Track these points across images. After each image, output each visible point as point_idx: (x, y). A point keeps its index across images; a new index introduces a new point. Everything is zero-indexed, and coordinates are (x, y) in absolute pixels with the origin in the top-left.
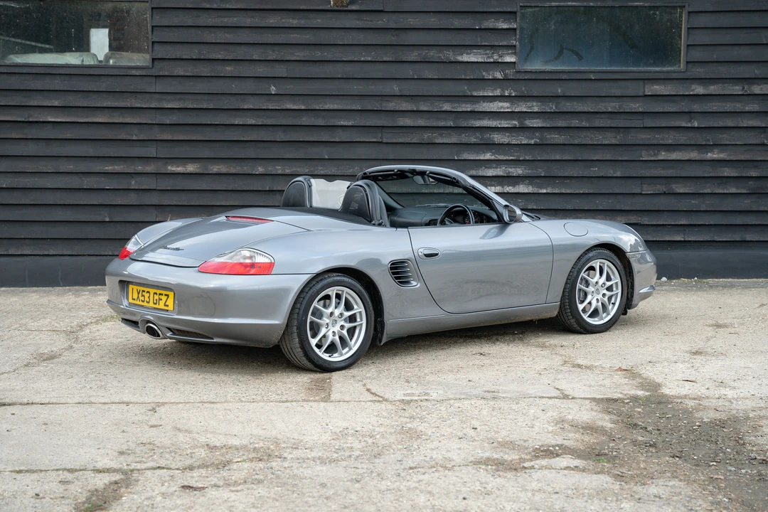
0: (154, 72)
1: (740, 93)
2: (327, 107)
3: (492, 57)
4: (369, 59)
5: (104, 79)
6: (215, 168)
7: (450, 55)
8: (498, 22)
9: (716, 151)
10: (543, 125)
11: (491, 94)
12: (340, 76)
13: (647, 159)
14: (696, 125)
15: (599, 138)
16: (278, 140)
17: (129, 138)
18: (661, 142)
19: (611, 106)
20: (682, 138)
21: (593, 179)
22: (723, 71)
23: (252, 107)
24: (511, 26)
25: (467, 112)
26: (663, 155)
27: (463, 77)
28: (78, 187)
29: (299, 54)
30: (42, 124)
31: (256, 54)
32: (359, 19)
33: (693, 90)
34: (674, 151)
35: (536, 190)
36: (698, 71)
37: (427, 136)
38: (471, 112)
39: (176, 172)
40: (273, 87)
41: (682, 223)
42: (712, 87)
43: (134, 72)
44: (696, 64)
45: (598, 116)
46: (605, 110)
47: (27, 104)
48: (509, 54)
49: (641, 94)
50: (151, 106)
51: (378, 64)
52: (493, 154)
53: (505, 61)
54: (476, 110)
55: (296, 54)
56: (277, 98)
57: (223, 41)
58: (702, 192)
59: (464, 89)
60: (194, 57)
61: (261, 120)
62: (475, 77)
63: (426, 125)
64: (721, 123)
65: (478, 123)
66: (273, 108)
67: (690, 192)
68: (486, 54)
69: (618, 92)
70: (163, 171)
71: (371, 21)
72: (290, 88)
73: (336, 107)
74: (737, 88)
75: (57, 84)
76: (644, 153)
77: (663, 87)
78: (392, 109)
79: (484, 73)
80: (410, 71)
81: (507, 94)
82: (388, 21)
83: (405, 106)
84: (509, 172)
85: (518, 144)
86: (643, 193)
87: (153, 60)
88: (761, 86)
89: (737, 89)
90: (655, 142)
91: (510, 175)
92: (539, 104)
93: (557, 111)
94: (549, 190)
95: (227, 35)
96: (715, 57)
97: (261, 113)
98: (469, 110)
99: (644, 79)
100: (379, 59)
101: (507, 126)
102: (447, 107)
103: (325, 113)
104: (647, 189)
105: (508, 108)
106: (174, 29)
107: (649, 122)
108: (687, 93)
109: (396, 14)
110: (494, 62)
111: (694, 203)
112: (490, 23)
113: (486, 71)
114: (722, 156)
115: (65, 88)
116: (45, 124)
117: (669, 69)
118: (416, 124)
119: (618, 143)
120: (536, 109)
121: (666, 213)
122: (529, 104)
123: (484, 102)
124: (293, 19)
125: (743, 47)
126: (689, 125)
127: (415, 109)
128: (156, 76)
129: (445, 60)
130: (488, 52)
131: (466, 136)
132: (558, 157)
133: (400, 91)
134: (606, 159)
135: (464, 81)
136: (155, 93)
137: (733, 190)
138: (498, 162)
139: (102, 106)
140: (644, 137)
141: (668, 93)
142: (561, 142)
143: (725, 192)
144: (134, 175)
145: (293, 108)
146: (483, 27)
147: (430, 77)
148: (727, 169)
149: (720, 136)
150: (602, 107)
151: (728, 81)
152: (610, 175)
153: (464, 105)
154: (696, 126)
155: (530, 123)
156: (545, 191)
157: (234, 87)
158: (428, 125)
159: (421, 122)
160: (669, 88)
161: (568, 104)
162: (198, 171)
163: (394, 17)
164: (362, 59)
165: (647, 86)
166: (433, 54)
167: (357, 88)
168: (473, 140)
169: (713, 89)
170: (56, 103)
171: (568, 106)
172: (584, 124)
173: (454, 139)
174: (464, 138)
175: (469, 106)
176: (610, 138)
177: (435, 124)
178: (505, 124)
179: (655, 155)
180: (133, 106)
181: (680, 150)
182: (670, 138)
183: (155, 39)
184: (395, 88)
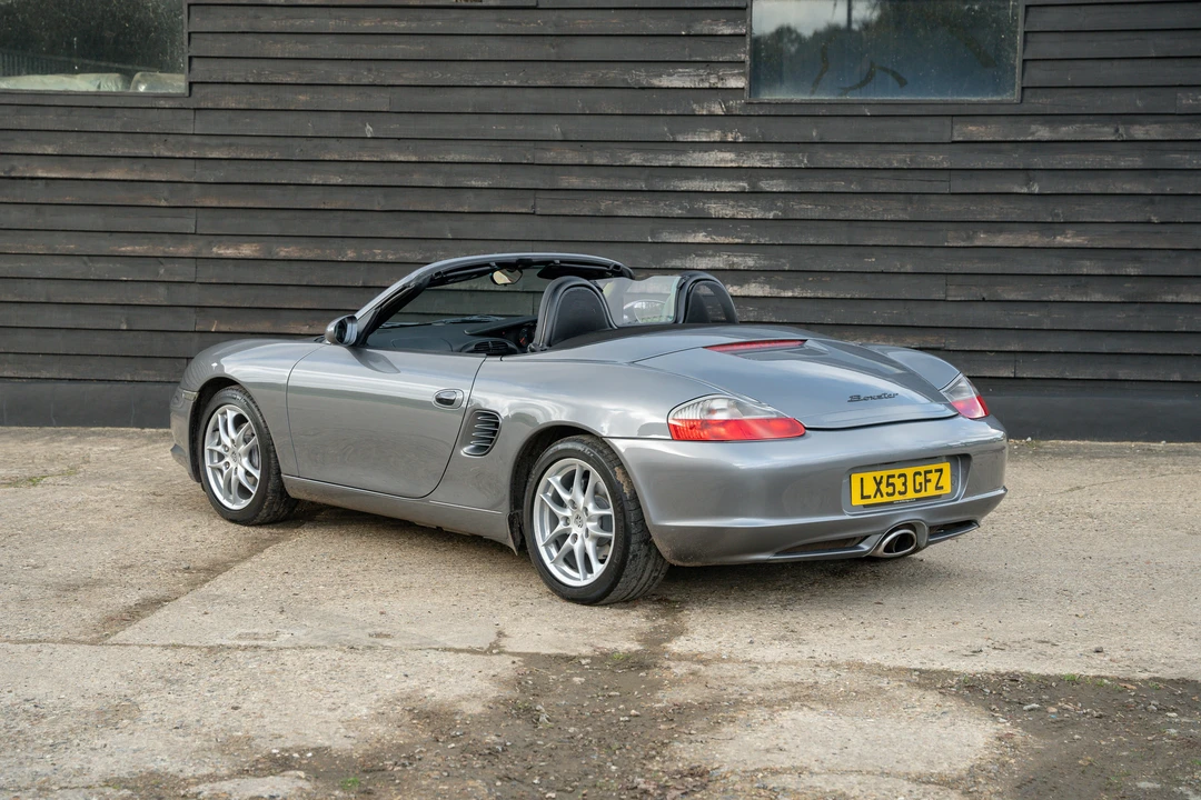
0: (192, 103)
1: (1110, 139)
2: (449, 158)
3: (707, 80)
4: (515, 83)
5: (119, 113)
6: (284, 251)
7: (641, 76)
8: (717, 25)
9: (1070, 232)
10: (787, 189)
11: (704, 140)
12: (470, 110)
13: (955, 245)
14: (1036, 189)
15: (876, 209)
16: (377, 208)
17: (157, 203)
18: (979, 218)
19: (898, 159)
20: (1013, 211)
21: (869, 276)
22: (1083, 101)
23: (337, 158)
24: (738, 31)
25: (667, 167)
26: (982, 239)
27: (662, 112)
28: (81, 277)
29: (410, 75)
30: (30, 181)
31: (342, 74)
32: (499, 21)
33: (1033, 134)
34: (1001, 232)
35: (775, 292)
36: (1041, 102)
37: (605, 205)
38: (673, 167)
39: (225, 256)
40: (368, 127)
41: (1012, 349)
42: (1064, 129)
43: (162, 103)
44: (1039, 91)
45: (877, 174)
46: (887, 166)
47: (8, 151)
48: (734, 75)
49: (946, 139)
50: (187, 155)
51: (528, 91)
52: (709, 234)
53: (728, 86)
54: (681, 164)
55: (405, 75)
56: (372, 143)
57: (293, 56)
58: (1045, 299)
59: (663, 130)
60: (251, 80)
61: (351, 177)
62: (681, 112)
63: (602, 188)
64: (1078, 188)
65: (685, 185)
66: (367, 159)
67: (1026, 298)
68: (697, 75)
69: (909, 137)
70: (205, 253)
71: (519, 23)
72: (395, 127)
73: (464, 158)
74: (1106, 129)
75: (50, 120)
76: (951, 234)
77: (982, 129)
78: (550, 162)
79: (695, 106)
80: (578, 101)
81: (730, 140)
82: (545, 23)
83: (570, 156)
84: (733, 263)
85: (748, 219)
86: (949, 299)
87: (191, 84)
88: (1147, 128)
89: (1106, 132)
90: (970, 218)
91: (735, 267)
92: (782, 155)
93: (809, 166)
94: (797, 293)
95: (301, 47)
96: (1069, 80)
97: (352, 167)
98: (670, 163)
99: (953, 116)
100: (531, 83)
101: (730, 189)
102: (636, 159)
103: (447, 167)
104: (955, 294)
105: (732, 161)
106: (222, 37)
107: (959, 185)
108: (1022, 139)
109: (557, 12)
110: (710, 88)
111: (1033, 316)
112: (704, 27)
113: (697, 102)
114: (1079, 241)
115: (63, 127)
116: (35, 182)
117: (995, 98)
118: (587, 186)
119: (908, 218)
120: (776, 164)
121: (986, 332)
122: (766, 155)
123: (694, 151)
124: (399, 20)
125: (1116, 63)
126: (1025, 190)
127: (586, 162)
128: (195, 109)
129: (633, 85)
130: (701, 71)
131: (666, 205)
132: (812, 241)
133: (563, 133)
134: (889, 243)
135: (662, 118)
136: (194, 134)
137: (1098, 297)
138: (717, 247)
139: (115, 154)
140: (952, 208)
141: (991, 139)
142: (816, 216)
143: (1084, 299)
144: (163, 260)
145: (399, 159)
146: (693, 33)
147: (610, 112)
148: (1088, 263)
149: (1077, 208)
150: (882, 160)
151: (1091, 118)
152: (896, 270)
153: (662, 157)
154: (1036, 191)
155: (765, 185)
156: (790, 294)
157: (310, 126)
158: (606, 187)
159: (594, 183)
160: (993, 130)
161: (829, 156)
162: (257, 255)
163: (554, 15)
164: (505, 83)
165: (957, 127)
166: (613, 74)
167: (497, 127)
168: (677, 212)
169: (1066, 131)
170: (50, 150)
171: (829, 158)
172: (854, 187)
173: (647, 210)
174: (663, 208)
175: (670, 157)
176: (895, 210)
177: (617, 186)
178: (726, 186)
179: (969, 238)
180: (161, 155)
181: (1011, 232)
182: (993, 210)
183: (193, 53)
184: (555, 129)
